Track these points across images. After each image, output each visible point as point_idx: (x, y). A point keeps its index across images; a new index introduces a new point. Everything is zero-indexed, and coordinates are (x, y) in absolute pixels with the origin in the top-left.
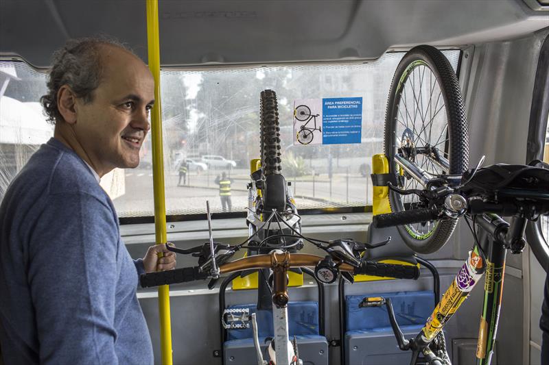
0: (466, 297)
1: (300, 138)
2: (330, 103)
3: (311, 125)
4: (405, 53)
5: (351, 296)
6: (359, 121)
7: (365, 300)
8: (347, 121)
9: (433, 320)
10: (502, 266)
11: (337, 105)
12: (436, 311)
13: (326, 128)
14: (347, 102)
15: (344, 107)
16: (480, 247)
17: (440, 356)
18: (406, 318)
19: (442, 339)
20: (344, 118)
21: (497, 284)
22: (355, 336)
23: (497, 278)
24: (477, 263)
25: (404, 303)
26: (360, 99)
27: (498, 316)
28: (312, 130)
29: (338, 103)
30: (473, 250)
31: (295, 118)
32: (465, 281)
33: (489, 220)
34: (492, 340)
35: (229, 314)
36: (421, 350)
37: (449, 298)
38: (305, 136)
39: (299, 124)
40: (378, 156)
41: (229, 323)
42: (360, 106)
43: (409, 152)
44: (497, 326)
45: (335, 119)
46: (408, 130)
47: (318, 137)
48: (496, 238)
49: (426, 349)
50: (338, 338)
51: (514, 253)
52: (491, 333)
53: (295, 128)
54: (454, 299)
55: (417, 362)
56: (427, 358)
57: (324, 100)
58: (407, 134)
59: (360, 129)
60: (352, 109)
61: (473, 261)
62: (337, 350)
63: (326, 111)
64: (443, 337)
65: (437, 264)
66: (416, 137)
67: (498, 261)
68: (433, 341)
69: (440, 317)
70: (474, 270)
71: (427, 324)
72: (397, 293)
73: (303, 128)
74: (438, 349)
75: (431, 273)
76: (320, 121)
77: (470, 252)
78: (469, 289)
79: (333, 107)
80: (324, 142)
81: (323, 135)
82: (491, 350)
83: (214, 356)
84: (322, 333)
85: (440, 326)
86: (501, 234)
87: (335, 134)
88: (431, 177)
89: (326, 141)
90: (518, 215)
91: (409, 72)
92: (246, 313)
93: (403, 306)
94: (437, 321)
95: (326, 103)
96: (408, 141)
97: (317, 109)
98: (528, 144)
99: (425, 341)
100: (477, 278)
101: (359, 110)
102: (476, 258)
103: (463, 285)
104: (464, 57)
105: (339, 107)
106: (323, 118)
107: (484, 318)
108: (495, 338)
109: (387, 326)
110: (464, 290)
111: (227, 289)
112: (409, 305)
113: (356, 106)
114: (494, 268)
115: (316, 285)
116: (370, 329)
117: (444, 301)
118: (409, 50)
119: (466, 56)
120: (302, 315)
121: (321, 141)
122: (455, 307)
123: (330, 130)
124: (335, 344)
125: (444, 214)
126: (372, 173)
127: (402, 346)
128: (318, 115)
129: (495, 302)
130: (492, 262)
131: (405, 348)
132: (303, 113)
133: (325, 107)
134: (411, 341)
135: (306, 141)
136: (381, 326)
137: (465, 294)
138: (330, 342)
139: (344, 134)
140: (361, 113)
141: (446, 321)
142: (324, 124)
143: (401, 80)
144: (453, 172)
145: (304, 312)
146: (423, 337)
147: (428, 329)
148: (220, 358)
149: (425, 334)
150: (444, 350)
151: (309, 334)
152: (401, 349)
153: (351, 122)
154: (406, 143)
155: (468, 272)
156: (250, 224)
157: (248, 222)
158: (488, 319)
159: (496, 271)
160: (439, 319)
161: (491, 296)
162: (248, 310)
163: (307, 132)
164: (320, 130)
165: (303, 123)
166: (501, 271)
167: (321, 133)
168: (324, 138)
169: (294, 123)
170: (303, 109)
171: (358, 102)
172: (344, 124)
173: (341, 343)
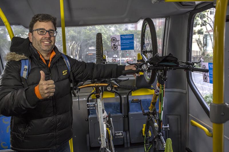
1: (113, 48)
2: (123, 36)
3: (117, 44)
6: (133, 42)
7: (133, 100)
13: (122, 44)
15: (128, 37)
20: (128, 41)
21: (162, 90)
22: (131, 113)
25: (148, 102)
26: (133, 35)
29: (126, 36)
32: (156, 91)
35: (88, 104)
38: (115, 48)
39: (113, 44)
40: (139, 54)
42: (133, 37)
45: (125, 41)
47: (119, 48)
49: (151, 114)
52: (162, 105)
54: (155, 97)
55: (148, 119)
57: (121, 35)
59: (133, 45)
60: (130, 38)
62: (126, 119)
63: (122, 39)
70: (158, 87)
71: (150, 106)
72: (146, 99)
73: (114, 45)
76: (120, 42)
77: (157, 82)
79: (124, 38)
80: (121, 50)
83: (86, 121)
84: (121, 112)
87: (125, 47)
89: (122, 49)
97: (119, 38)
99: (150, 112)
101: (133, 39)
102: (158, 84)
104: (167, 20)
105: (126, 38)
110: (156, 94)
114: (161, 86)
115: (119, 97)
116: (137, 111)
120: (114, 107)
121: (120, 49)
122: (156, 99)
126: (137, 60)
128: (119, 40)
129: (162, 96)
130: (161, 84)
131: (145, 115)
132: (114, 40)
133: (121, 38)
134: (147, 113)
135: (115, 49)
138: (124, 116)
139: (128, 47)
142: (121, 43)
143: (144, 29)
145: (115, 105)
148: (88, 121)
149: (150, 109)
151: (117, 113)
153: (130, 43)
158: (161, 102)
160: (152, 104)
162: (94, 103)
163: (116, 46)
164: (120, 45)
165: (115, 43)
166: (163, 87)
167: (120, 47)
168: (121, 48)
169: (111, 43)
170: (114, 38)
171: (132, 36)
172: (128, 43)
173: (128, 116)
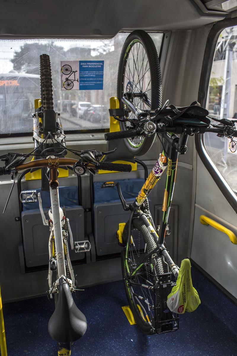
0: (159, 179)
1: (65, 86)
2: (84, 64)
3: (72, 77)
4: (129, 34)
5: (97, 182)
6: (102, 76)
7: (104, 183)
8: (94, 76)
9: (142, 193)
10: (176, 161)
11: (88, 65)
12: (143, 188)
13: (82, 79)
14: (94, 64)
15: (93, 66)
16: (165, 152)
17: (146, 212)
18: (128, 194)
19: (147, 204)
20: (93, 74)
21: (173, 171)
22: (97, 205)
23: (173, 168)
24: (164, 160)
25: (128, 185)
26: (103, 62)
27: (174, 188)
28: (73, 81)
29: (89, 64)
30: (162, 153)
31: (62, 73)
32: (158, 170)
33: (170, 136)
34: (170, 201)
35: (24, 193)
36: (135, 211)
37: (149, 180)
38: (68, 85)
39: (65, 77)
40: (113, 98)
41: (25, 200)
42: (103, 66)
43: (130, 96)
44: (172, 193)
45: (87, 74)
46: (129, 83)
47: (76, 85)
48: (173, 146)
49: (138, 209)
50: (90, 207)
51: (181, 154)
52: (169, 197)
53: (63, 79)
54: (152, 181)
55: (133, 217)
56: (139, 214)
57: (80, 62)
58: (129, 85)
59: (102, 81)
60: (97, 68)
61: (162, 158)
62: (89, 214)
63: (81, 69)
64: (148, 203)
65: (146, 163)
66: (134, 86)
67: (174, 159)
68: (142, 205)
69: (145, 191)
70: (162, 164)
71: (138, 195)
72: (124, 180)
73: (67, 79)
74: (145, 209)
75: (143, 168)
76: (77, 75)
77: (160, 154)
78: (160, 174)
79: (86, 66)
80: (80, 89)
81: (80, 84)
82: (169, 206)
83: (16, 220)
84: (80, 204)
85: (145, 196)
86: (176, 144)
87: (87, 84)
88: (141, 111)
90: (183, 133)
91: (131, 46)
92: (35, 193)
93: (127, 187)
94: (143, 193)
95: (81, 64)
96: (129, 89)
97: (76, 68)
98: (199, 93)
99: (137, 205)
100: (164, 168)
101: (102, 69)
102: (163, 157)
103: (157, 173)
104: (165, 37)
105: (89, 66)
106: (80, 73)
107: (166, 189)
108: (171, 200)
109: (117, 199)
110: (157, 175)
111: (22, 180)
112: (130, 187)
113: (100, 66)
114: (171, 163)
115: (76, 176)
116: (108, 201)
117: (147, 182)
118: (132, 32)
119: (167, 37)
120: (69, 194)
121: (78, 88)
122: (153, 185)
123: (84, 81)
124: (88, 210)
125: (144, 132)
126: (109, 108)
127: (125, 208)
128: (76, 71)
129: (172, 181)
130: (171, 159)
131: (127, 209)
132: (67, 70)
133: (81, 67)
134: (130, 206)
135: (69, 88)
136: (115, 199)
137: (158, 177)
138: (85, 210)
139: (92, 84)
140: (103, 71)
141: (148, 193)
142: (80, 77)
143: (127, 51)
144: (153, 109)
145: (69, 192)
146: (136, 203)
147: (139, 198)
148: (20, 222)
149: (138, 201)
150: (148, 210)
151: (73, 205)
152: (125, 210)
153: (97, 76)
154: (128, 90)
155: (159, 166)
156: (35, 140)
157: (34, 139)
158: (168, 190)
159: (172, 164)
160: (144, 192)
161: (170, 177)
162: (35, 191)
163: (70, 82)
164: (78, 81)
165: (67, 76)
166: (175, 164)
167: (79, 83)
168: (80, 86)
169: (62, 76)
170: (67, 67)
171: (101, 64)
172: (92, 77)
173: (91, 210)
